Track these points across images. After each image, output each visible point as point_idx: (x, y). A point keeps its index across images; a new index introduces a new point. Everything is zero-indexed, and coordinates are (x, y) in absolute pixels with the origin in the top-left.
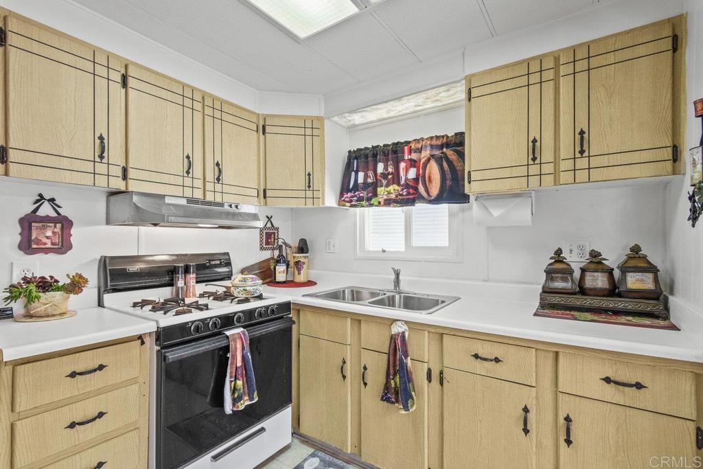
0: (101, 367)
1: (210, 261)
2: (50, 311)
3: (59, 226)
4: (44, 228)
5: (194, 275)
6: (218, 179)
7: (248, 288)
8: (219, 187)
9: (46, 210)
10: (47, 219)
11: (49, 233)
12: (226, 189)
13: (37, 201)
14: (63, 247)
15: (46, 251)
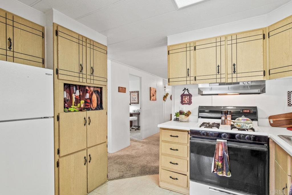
0: (177, 137)
1: (243, 110)
2: (182, 120)
3: (189, 96)
4: (185, 97)
5: (230, 116)
6: (234, 72)
7: (238, 124)
8: (235, 75)
9: (186, 93)
10: (186, 95)
11: (187, 99)
12: (239, 75)
13: (184, 90)
14: (190, 103)
15: (186, 104)
